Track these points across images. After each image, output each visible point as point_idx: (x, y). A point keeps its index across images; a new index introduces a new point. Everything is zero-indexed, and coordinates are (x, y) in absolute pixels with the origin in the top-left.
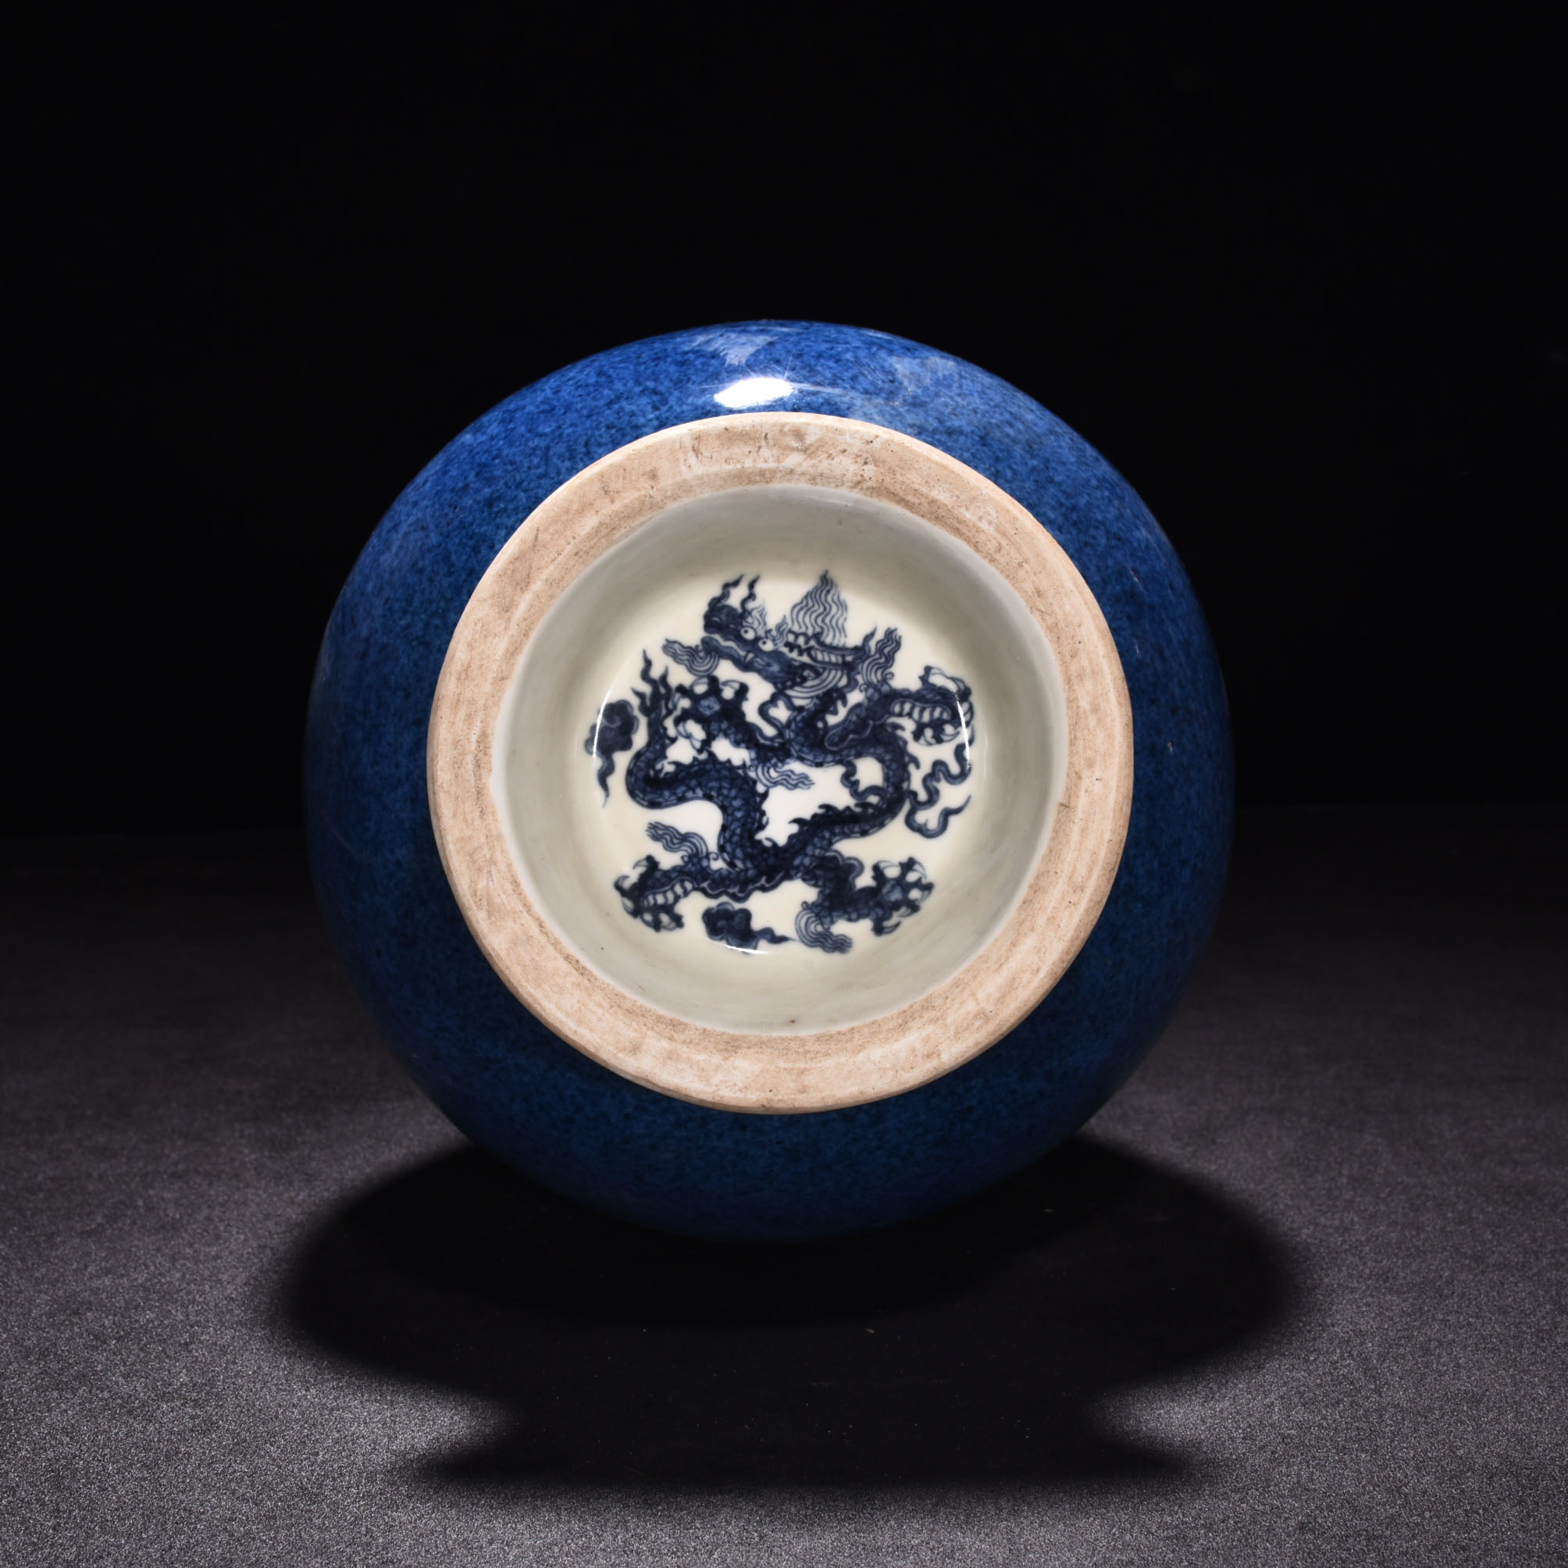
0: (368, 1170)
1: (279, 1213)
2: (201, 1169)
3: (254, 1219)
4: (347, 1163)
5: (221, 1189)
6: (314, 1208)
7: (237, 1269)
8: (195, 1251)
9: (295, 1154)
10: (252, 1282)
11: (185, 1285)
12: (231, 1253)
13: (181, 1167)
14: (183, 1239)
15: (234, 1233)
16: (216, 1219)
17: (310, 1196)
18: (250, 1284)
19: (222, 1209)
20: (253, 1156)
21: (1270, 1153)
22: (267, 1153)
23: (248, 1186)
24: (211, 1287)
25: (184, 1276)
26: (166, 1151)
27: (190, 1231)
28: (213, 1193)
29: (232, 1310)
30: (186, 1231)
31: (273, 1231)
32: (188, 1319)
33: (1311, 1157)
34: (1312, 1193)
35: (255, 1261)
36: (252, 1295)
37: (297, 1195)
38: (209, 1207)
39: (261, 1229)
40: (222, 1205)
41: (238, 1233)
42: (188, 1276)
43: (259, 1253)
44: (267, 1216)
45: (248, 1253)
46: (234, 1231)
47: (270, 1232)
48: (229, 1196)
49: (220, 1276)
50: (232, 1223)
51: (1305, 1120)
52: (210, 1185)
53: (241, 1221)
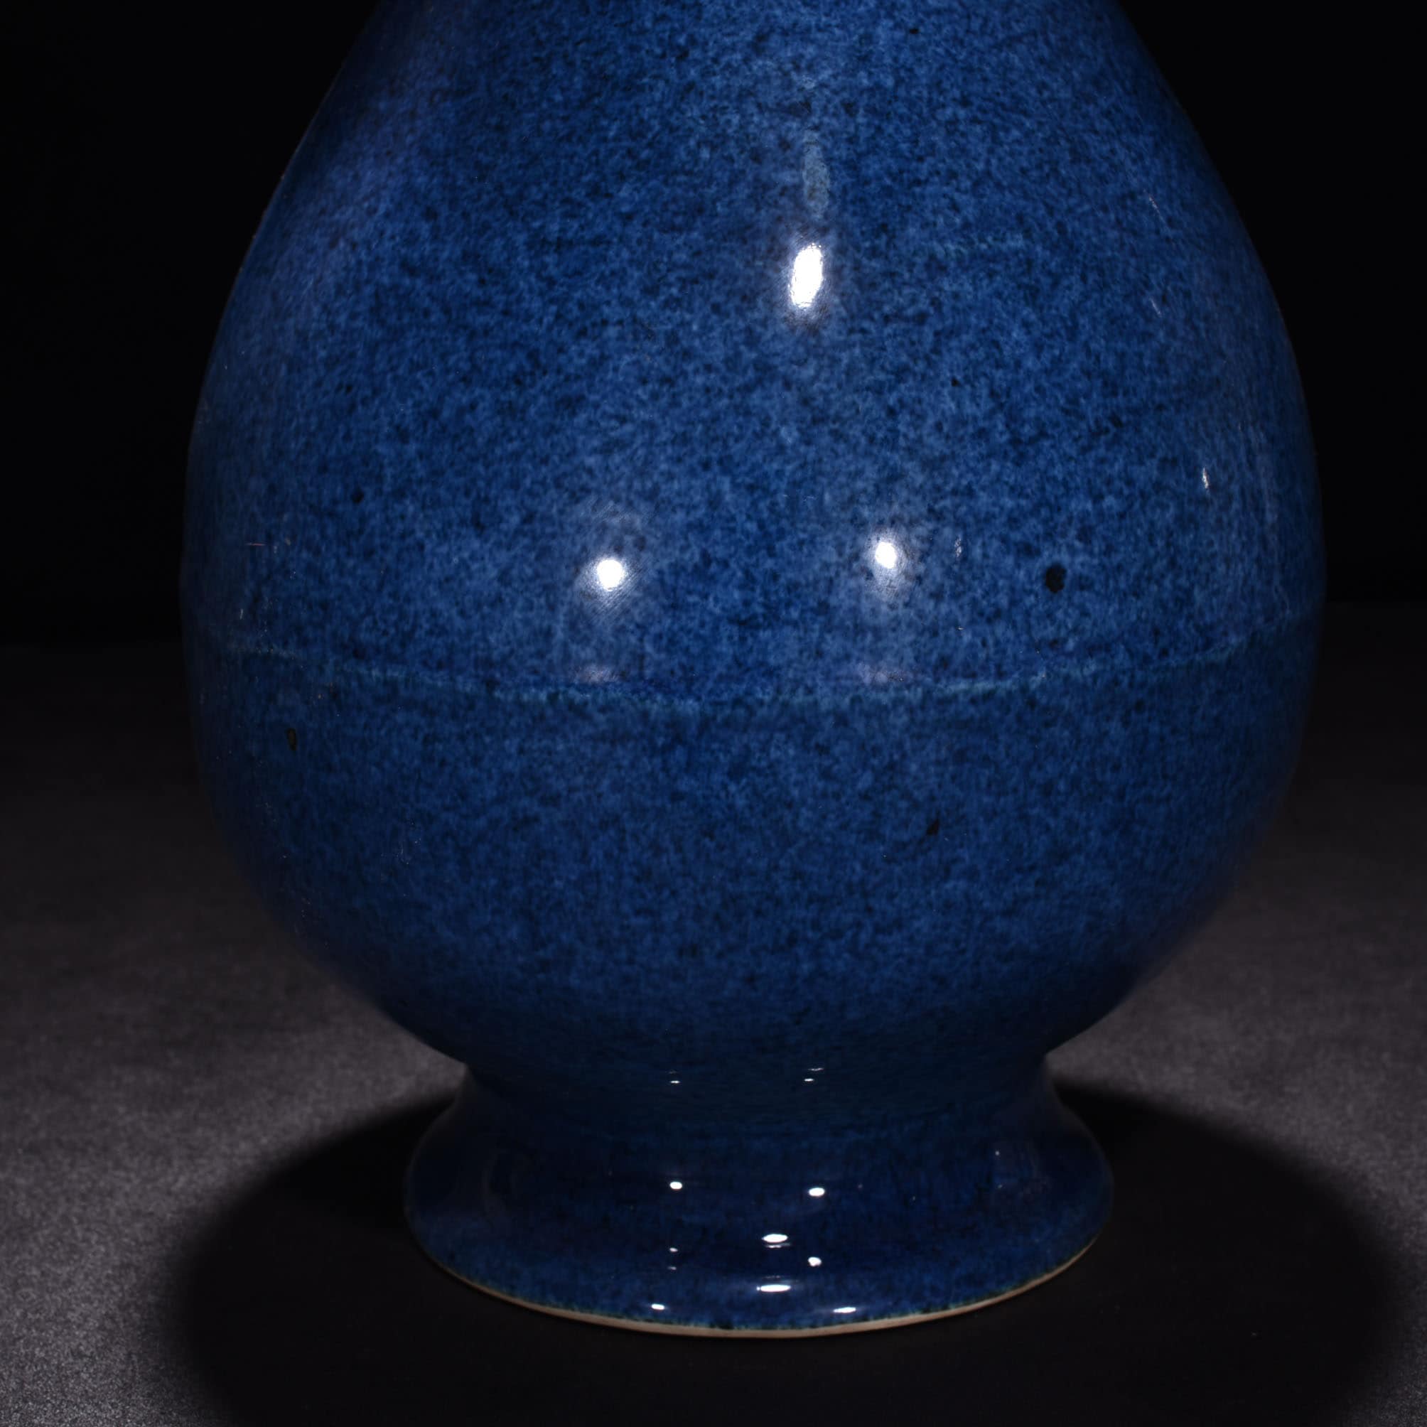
0: (264, 1141)
1: (151, 1209)
2: (64, 1138)
3: (120, 1220)
4: (239, 1129)
5: (84, 1170)
6: (193, 1202)
7: (92, 1303)
8: (43, 1274)
9: (178, 1115)
10: (108, 1324)
11: (25, 1331)
12: (87, 1276)
13: (42, 1135)
14: (31, 1253)
15: (93, 1242)
16: (75, 1220)
17: (190, 1182)
18: (104, 1329)
19: (83, 1204)
20: (129, 1119)
21: (1350, 1108)
22: (145, 1114)
23: (118, 1165)
24: (56, 1335)
25: (24, 1315)
26: (27, 1111)
27: (42, 1240)
28: (75, 1176)
29: (78, 1373)
30: (35, 1239)
31: (141, 1239)
32: (22, 1387)
33: (1400, 1114)
34: (1408, 1173)
35: (115, 1288)
36: (105, 1347)
37: (176, 1181)
38: (68, 1200)
39: (127, 1236)
40: (84, 1197)
41: (98, 1243)
42: (30, 1315)
43: (121, 1276)
44: (137, 1214)
45: (108, 1277)
46: (94, 1238)
47: (136, 1240)
48: (94, 1182)
49: (70, 1315)
50: (93, 1226)
51: (1386, 1056)
52: (72, 1165)
53: (105, 1223)
